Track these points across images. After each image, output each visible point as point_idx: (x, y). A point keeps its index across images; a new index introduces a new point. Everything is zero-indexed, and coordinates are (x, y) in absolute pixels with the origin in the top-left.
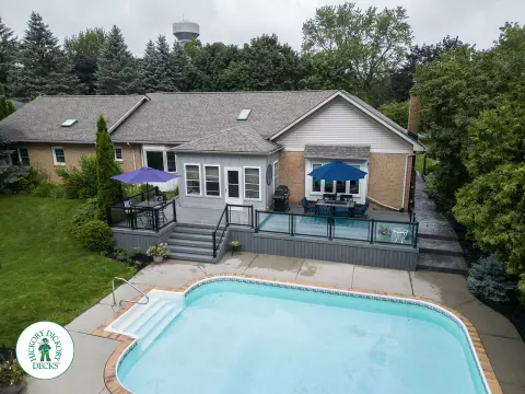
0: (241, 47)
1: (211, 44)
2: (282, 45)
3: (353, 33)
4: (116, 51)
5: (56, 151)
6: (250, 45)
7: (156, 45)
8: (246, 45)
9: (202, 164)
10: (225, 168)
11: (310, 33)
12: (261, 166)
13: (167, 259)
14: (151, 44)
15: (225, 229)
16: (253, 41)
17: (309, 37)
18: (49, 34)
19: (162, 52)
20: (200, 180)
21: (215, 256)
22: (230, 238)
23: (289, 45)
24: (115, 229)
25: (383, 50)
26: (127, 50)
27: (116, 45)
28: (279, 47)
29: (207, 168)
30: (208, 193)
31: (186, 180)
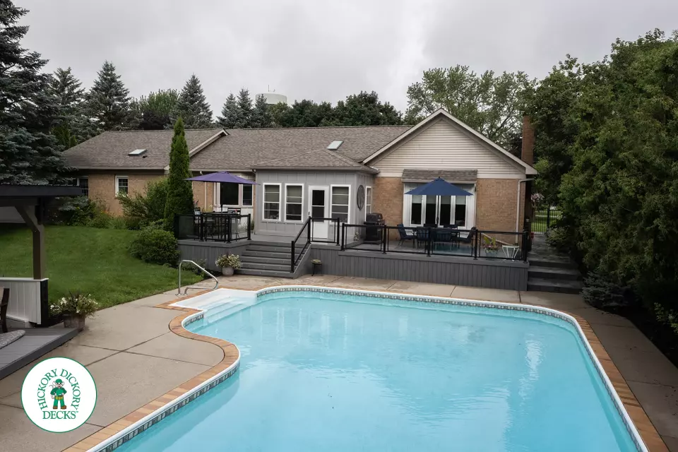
0: (334, 105)
1: (300, 101)
2: (383, 104)
3: (467, 100)
4: (192, 102)
5: (120, 180)
6: (345, 103)
7: (237, 99)
8: (341, 104)
9: (283, 183)
10: (309, 187)
11: (416, 97)
12: (351, 184)
13: (237, 273)
14: (231, 98)
15: (305, 247)
16: (350, 98)
17: (415, 101)
18: (120, 85)
19: (243, 106)
20: (280, 203)
21: (292, 270)
22: (311, 256)
23: (391, 104)
24: (181, 242)
25: (503, 118)
26: (205, 102)
27: (192, 96)
28: (379, 106)
29: (288, 187)
30: (288, 218)
31: (264, 202)
